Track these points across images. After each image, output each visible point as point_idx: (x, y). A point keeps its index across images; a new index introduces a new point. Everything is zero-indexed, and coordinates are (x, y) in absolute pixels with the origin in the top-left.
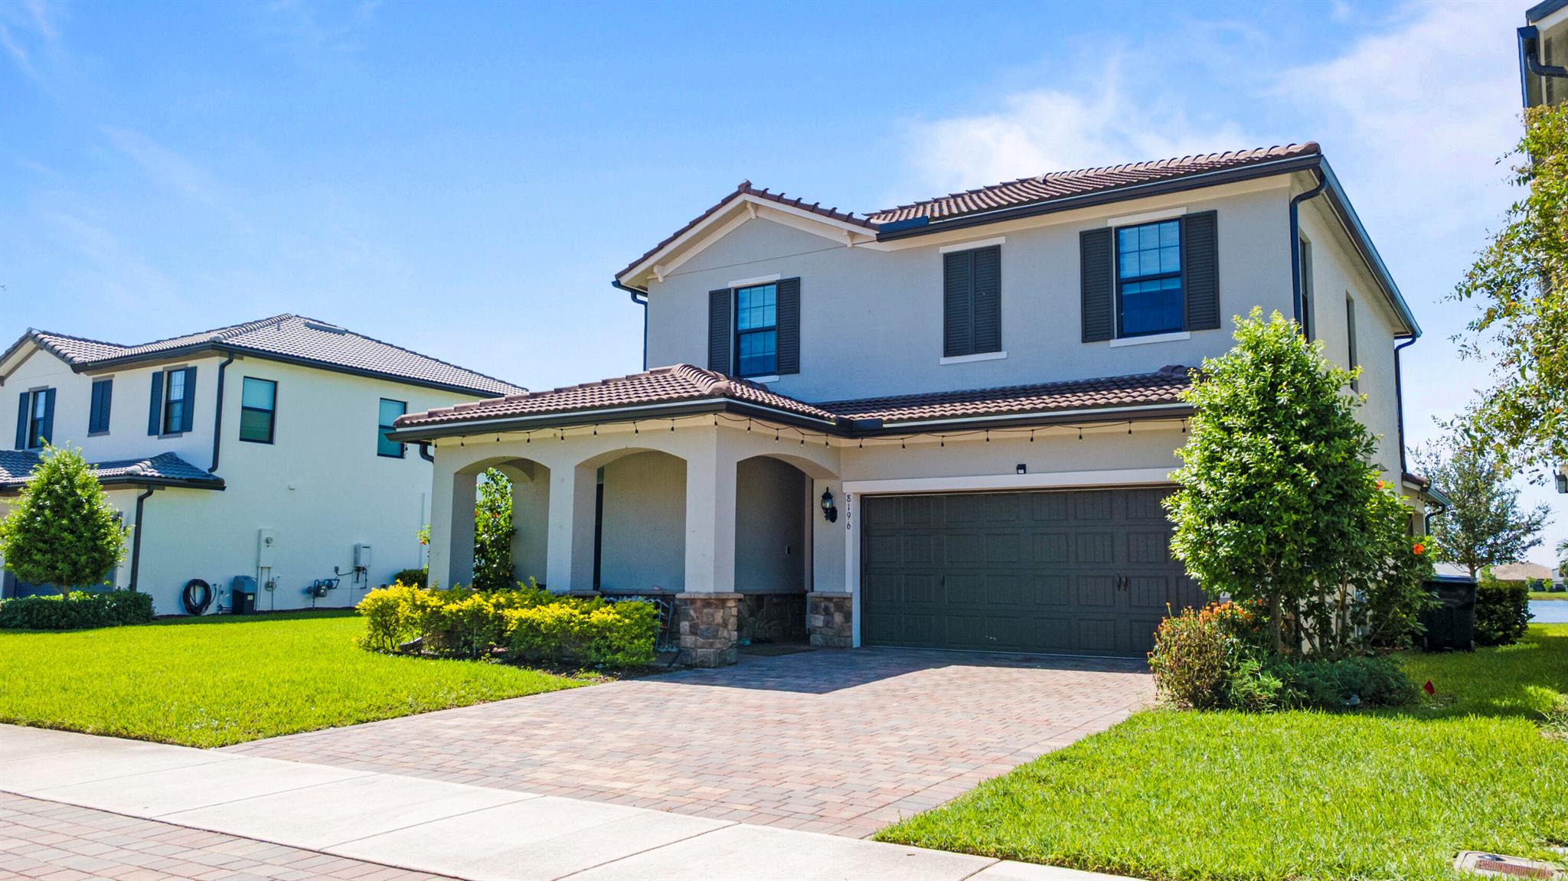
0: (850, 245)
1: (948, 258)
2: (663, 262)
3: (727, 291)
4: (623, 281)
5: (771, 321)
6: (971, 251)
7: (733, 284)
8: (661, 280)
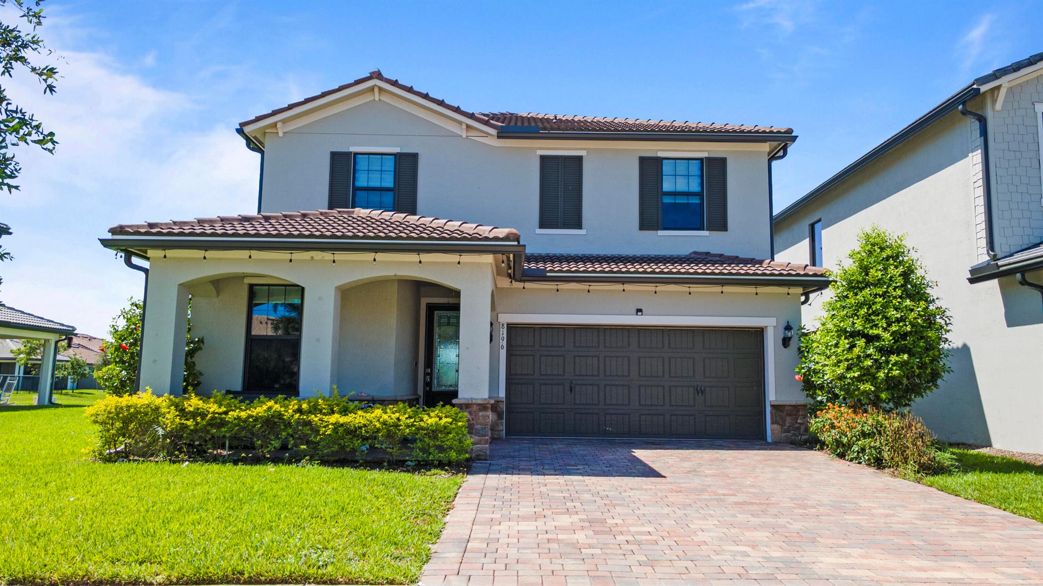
0: (464, 136)
1: (543, 158)
2: (284, 121)
3: (348, 154)
4: (247, 129)
5: (389, 182)
6: (562, 157)
7: (354, 149)
8: (281, 134)
